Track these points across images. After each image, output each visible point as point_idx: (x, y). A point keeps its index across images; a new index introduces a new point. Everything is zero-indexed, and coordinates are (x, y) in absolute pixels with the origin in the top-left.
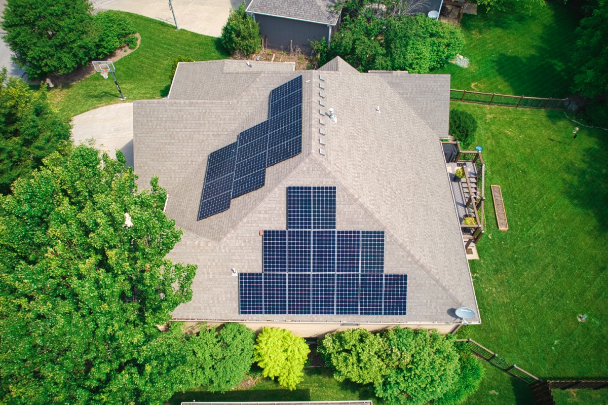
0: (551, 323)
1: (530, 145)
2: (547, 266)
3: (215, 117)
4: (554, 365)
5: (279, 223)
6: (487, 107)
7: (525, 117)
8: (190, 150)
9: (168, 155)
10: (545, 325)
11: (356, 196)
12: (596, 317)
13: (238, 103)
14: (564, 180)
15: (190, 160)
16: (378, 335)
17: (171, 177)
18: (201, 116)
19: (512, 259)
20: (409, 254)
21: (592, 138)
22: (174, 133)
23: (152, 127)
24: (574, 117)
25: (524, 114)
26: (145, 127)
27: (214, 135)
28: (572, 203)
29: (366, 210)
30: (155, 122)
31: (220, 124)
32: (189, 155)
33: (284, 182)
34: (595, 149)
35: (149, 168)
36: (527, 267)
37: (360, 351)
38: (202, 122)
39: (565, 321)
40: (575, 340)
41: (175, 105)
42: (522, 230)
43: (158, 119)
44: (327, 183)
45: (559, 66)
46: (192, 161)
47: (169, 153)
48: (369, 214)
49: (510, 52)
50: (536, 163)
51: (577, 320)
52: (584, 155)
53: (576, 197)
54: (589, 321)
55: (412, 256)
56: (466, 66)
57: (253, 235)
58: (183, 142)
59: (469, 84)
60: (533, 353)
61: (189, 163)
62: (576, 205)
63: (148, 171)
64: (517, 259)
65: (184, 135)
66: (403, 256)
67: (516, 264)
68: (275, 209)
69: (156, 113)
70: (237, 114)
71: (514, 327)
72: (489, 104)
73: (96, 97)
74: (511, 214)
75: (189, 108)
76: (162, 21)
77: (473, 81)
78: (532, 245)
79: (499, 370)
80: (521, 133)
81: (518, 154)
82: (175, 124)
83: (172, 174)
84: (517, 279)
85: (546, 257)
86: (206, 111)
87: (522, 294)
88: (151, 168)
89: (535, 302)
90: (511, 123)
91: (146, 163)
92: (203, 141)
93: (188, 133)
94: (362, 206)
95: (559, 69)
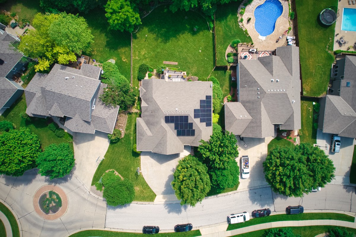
0: (201, 58)
1: (148, 48)
12: (200, 48)
14: (160, 42)
17: (180, 144)
31: (171, 134)
34: (148, 29)
36: (188, 60)
39: (201, 55)
40: (205, 54)
42: (177, 59)
44: (193, 111)
46: (177, 139)
48: (197, 103)
50: (154, 48)
51: (201, 52)
52: (151, 33)
54: (201, 50)
56: (115, 61)
57: (200, 124)
59: (123, 62)
67: (187, 63)
68: (197, 120)
73: (137, 177)
74: (172, 60)
77: (122, 60)
80: (143, 49)
81: (152, 53)
85: (185, 55)
87: (195, 63)
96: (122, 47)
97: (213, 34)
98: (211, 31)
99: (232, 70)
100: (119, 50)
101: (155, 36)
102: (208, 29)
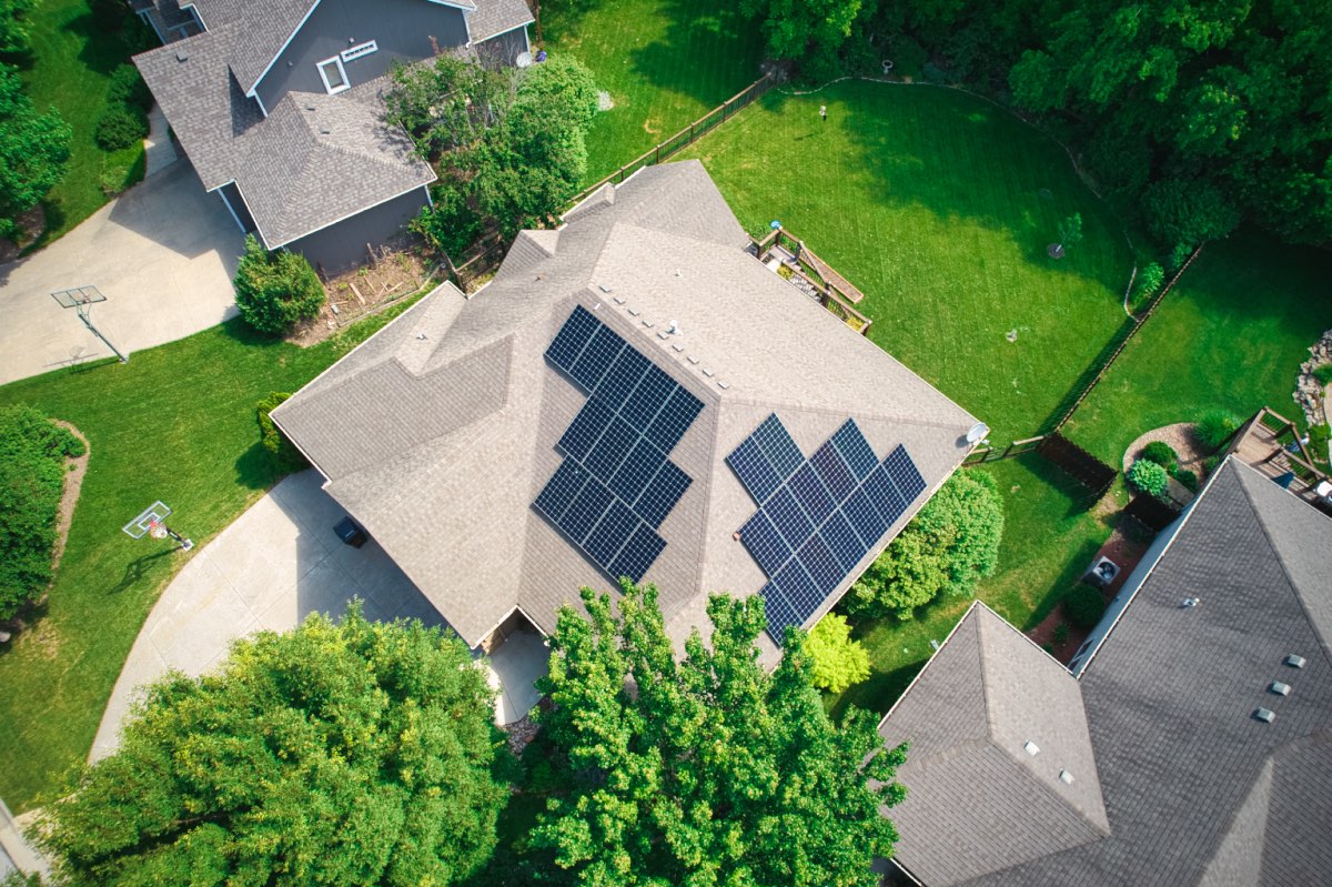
0: (994, 367)
1: (785, 164)
2: (935, 306)
3: (498, 449)
4: (1035, 410)
5: (744, 508)
6: (692, 150)
7: (745, 129)
8: (499, 521)
9: (476, 554)
10: (991, 375)
11: (798, 405)
12: (1021, 323)
13: (513, 406)
14: (857, 184)
15: (509, 535)
16: (904, 533)
17: (502, 579)
18: (479, 464)
19: (899, 328)
20: (888, 420)
21: (835, 105)
22: (460, 518)
23: (423, 537)
24: (793, 89)
25: (739, 125)
26: (413, 545)
27: (516, 475)
28: (890, 207)
29: (818, 411)
30: (420, 527)
31: (513, 454)
32: (502, 530)
33: (717, 456)
34: (850, 117)
35: (463, 596)
36: (920, 324)
37: (908, 566)
38: (486, 472)
39: (1002, 353)
40: (1027, 366)
41: (429, 480)
42: (876, 284)
43: (421, 519)
44: (761, 416)
45: (713, 24)
46: (514, 534)
47: (473, 551)
48: (822, 413)
49: (641, 43)
50: (812, 184)
51: (1009, 342)
52: (847, 134)
53: (888, 196)
54: (1020, 334)
55: (891, 419)
56: (612, 105)
57: (729, 547)
58: (481, 519)
59: (642, 130)
60: (1008, 414)
61: (512, 540)
62: (896, 208)
63: (464, 601)
64: (902, 323)
65: (475, 510)
66: (883, 427)
67: (907, 330)
68: (730, 496)
69: (412, 515)
70: (523, 421)
71: (969, 404)
72: (691, 142)
73: (126, 583)
74: (846, 273)
75: (453, 468)
76: (68, 365)
77: (643, 122)
78: (900, 293)
79: (999, 462)
80: (761, 155)
81: (784, 188)
82: (451, 506)
83: (500, 574)
84: (923, 346)
85: (925, 296)
86: (479, 452)
87: (943, 360)
88: (465, 594)
89: (962, 358)
90: (737, 151)
91: (453, 591)
92: (507, 495)
93: (478, 502)
94: (810, 410)
95: (716, 29)
96: (688, 93)
97: (1128, 327)
98: (1127, 309)
99: (1126, 534)
100: (664, 93)
101: (855, 151)
102: (1121, 291)
